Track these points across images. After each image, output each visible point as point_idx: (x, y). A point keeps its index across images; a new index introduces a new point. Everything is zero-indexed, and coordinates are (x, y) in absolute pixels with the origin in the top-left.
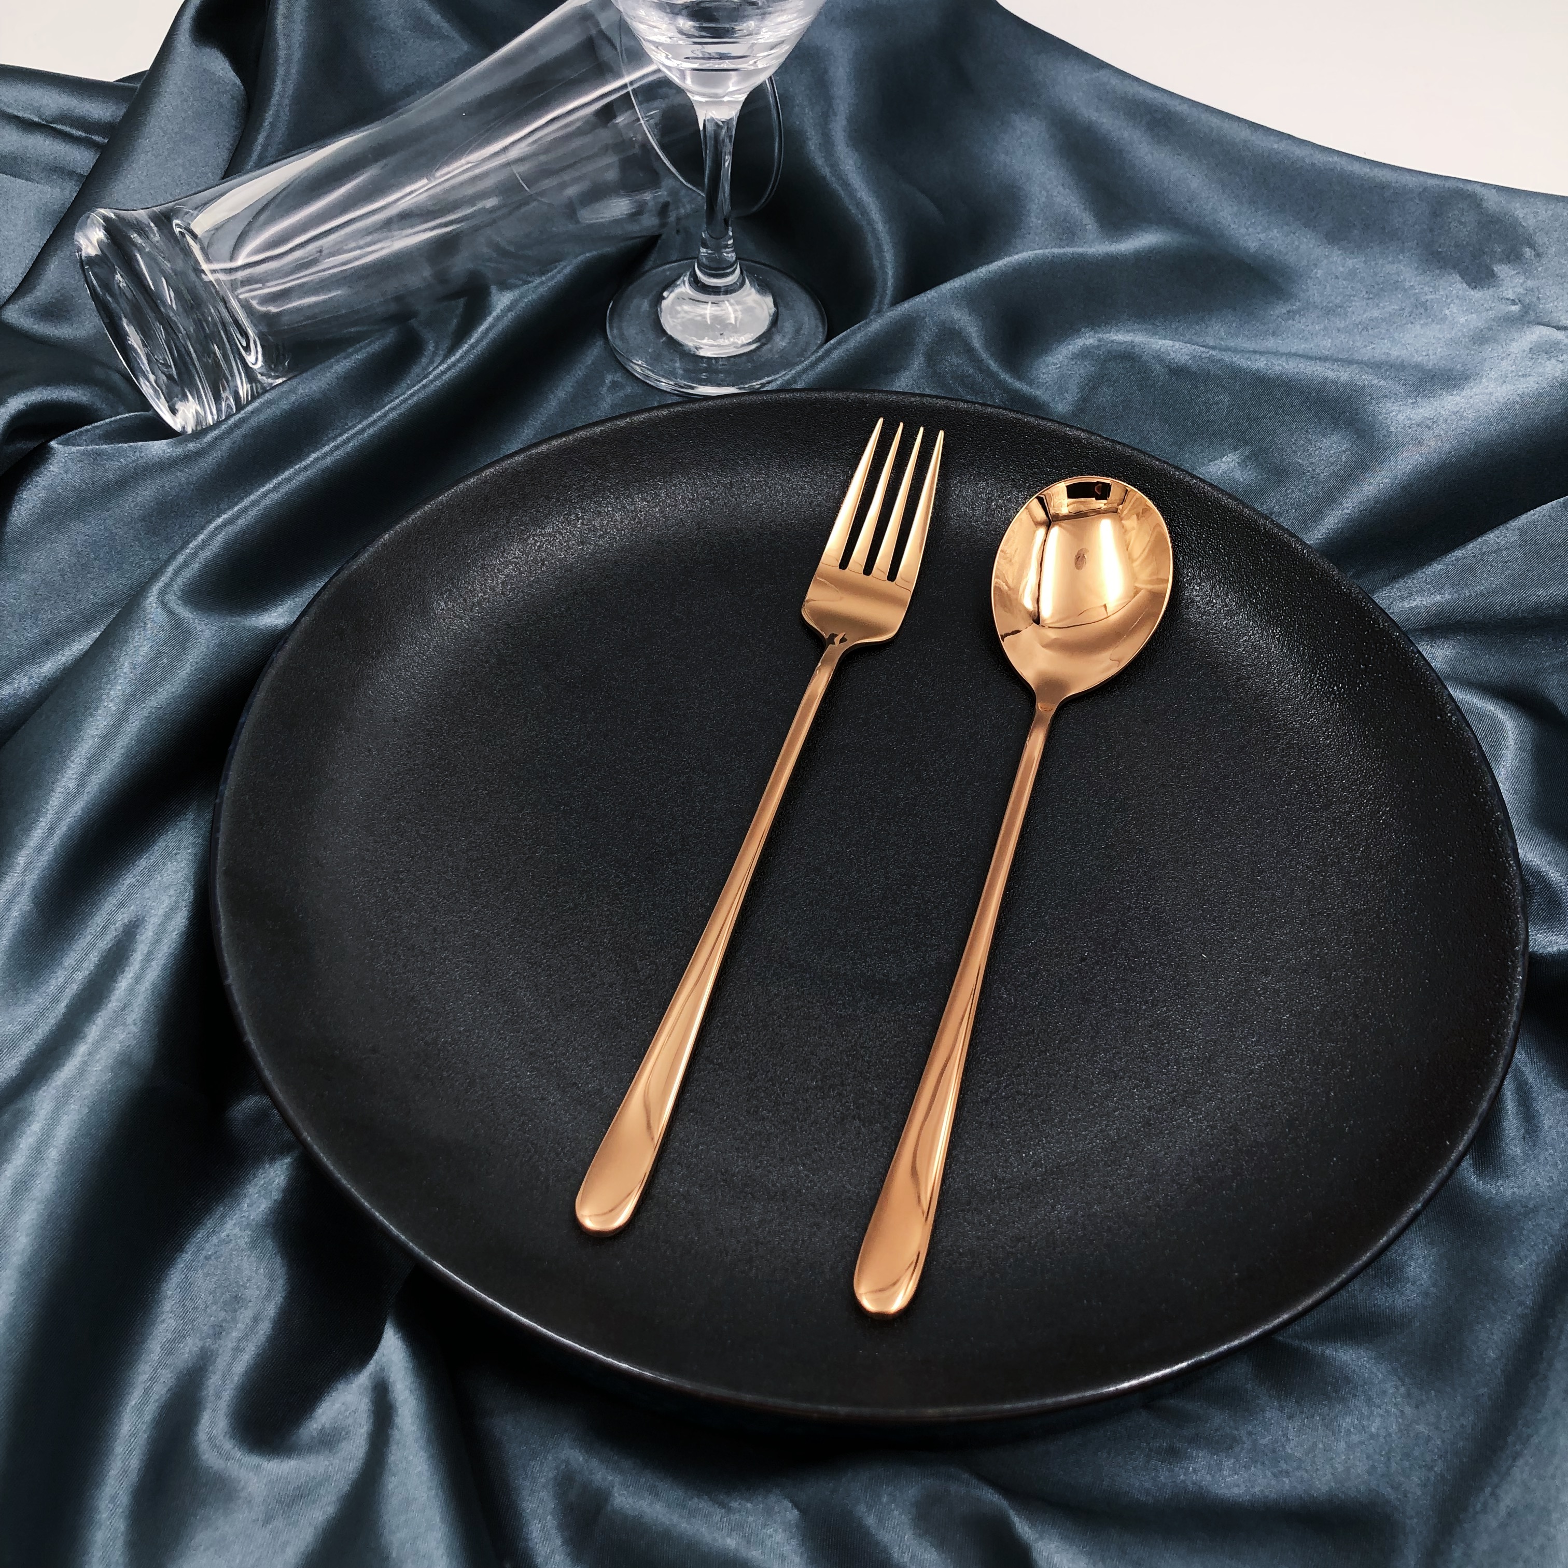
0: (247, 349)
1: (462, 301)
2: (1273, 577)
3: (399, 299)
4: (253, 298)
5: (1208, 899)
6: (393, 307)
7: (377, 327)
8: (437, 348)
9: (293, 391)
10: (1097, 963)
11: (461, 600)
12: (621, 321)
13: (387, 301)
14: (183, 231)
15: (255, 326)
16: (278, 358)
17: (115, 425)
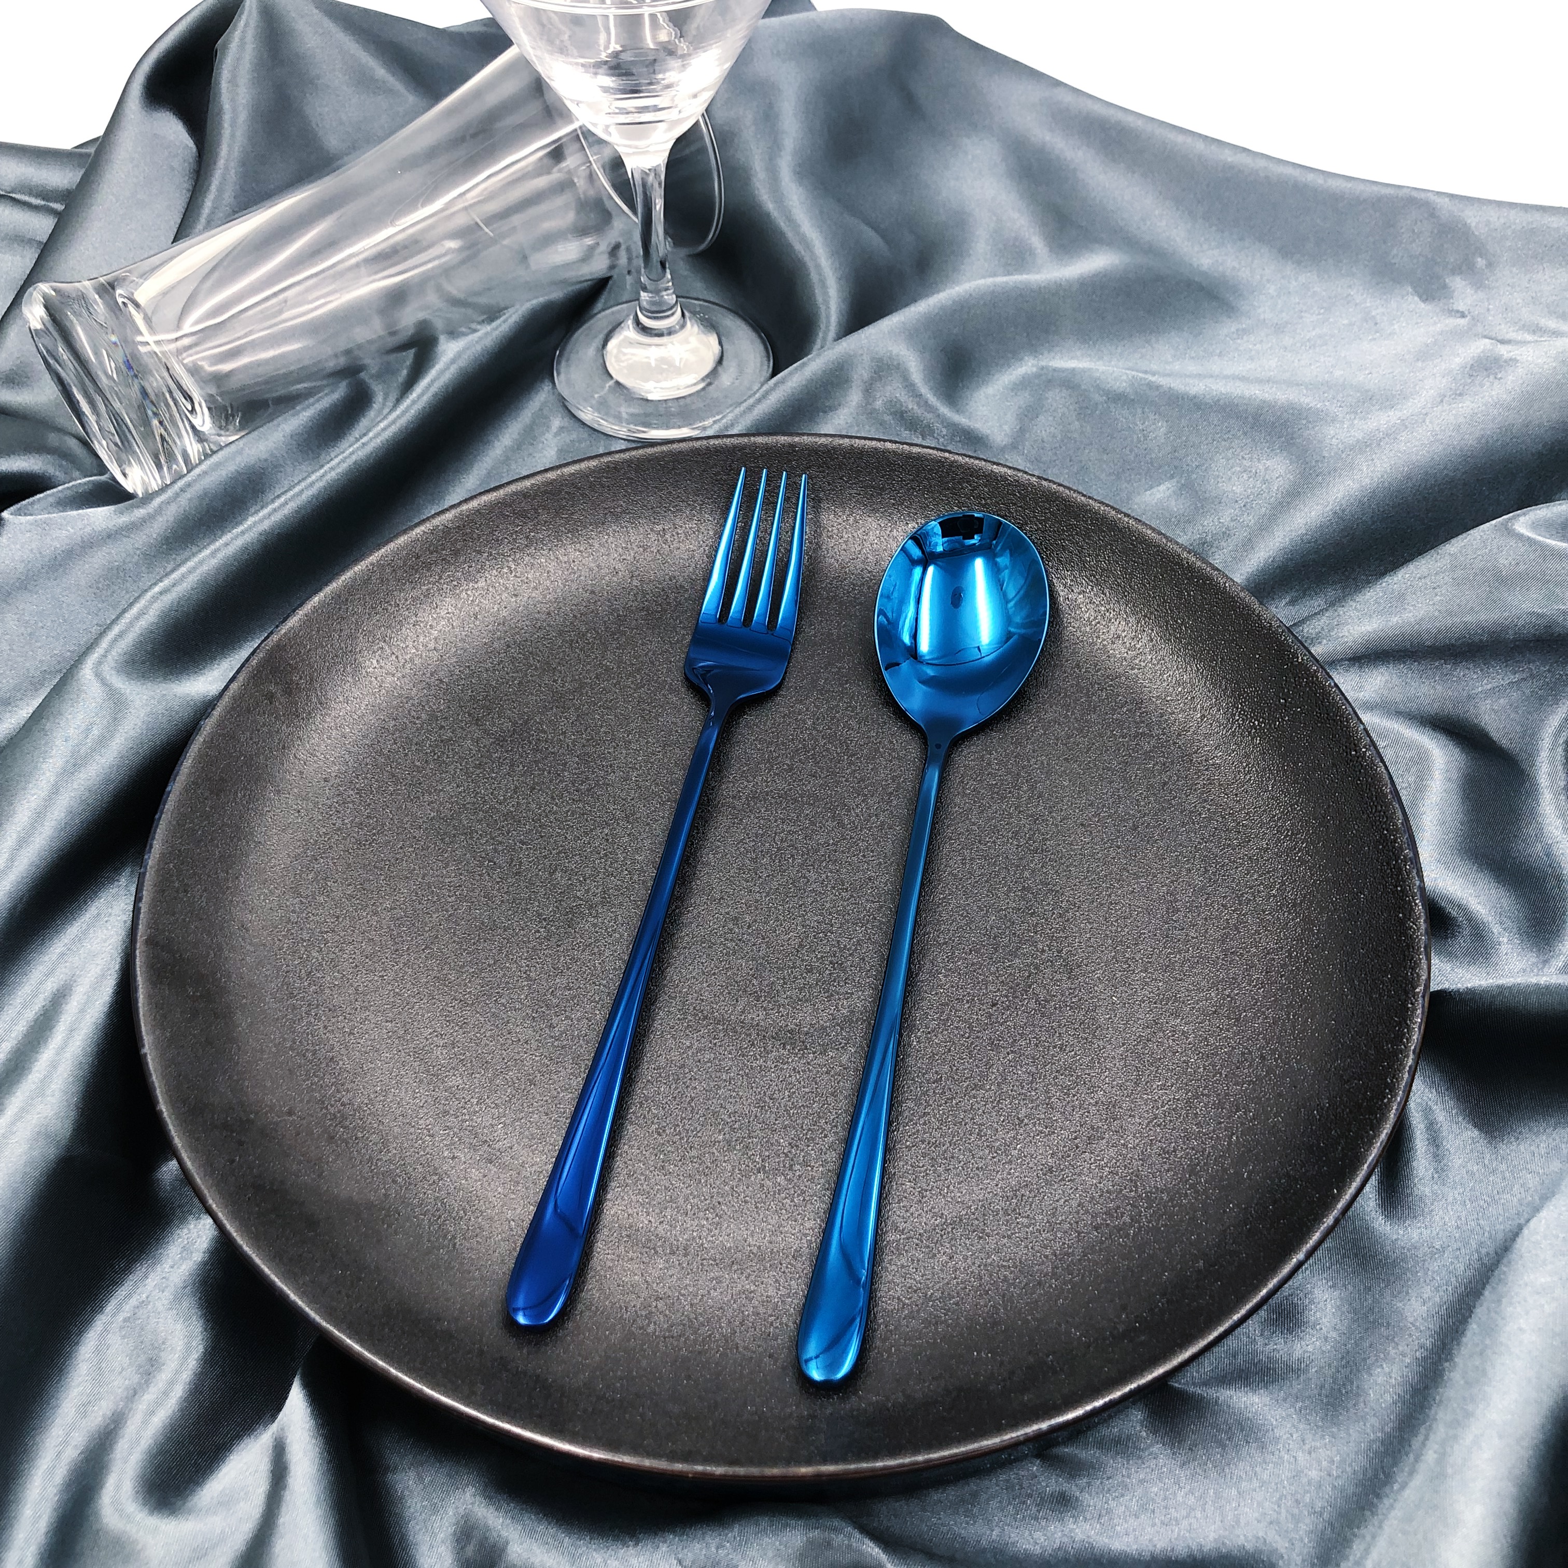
0: (193, 411)
1: (411, 354)
3: (348, 352)
4: (203, 359)
5: (1121, 941)
6: (342, 361)
7: (325, 382)
8: (385, 399)
9: (240, 452)
10: (1008, 1008)
11: (394, 657)
12: (568, 366)
13: (336, 356)
14: (126, 300)
15: (202, 388)
16: (227, 418)
17: (69, 493)
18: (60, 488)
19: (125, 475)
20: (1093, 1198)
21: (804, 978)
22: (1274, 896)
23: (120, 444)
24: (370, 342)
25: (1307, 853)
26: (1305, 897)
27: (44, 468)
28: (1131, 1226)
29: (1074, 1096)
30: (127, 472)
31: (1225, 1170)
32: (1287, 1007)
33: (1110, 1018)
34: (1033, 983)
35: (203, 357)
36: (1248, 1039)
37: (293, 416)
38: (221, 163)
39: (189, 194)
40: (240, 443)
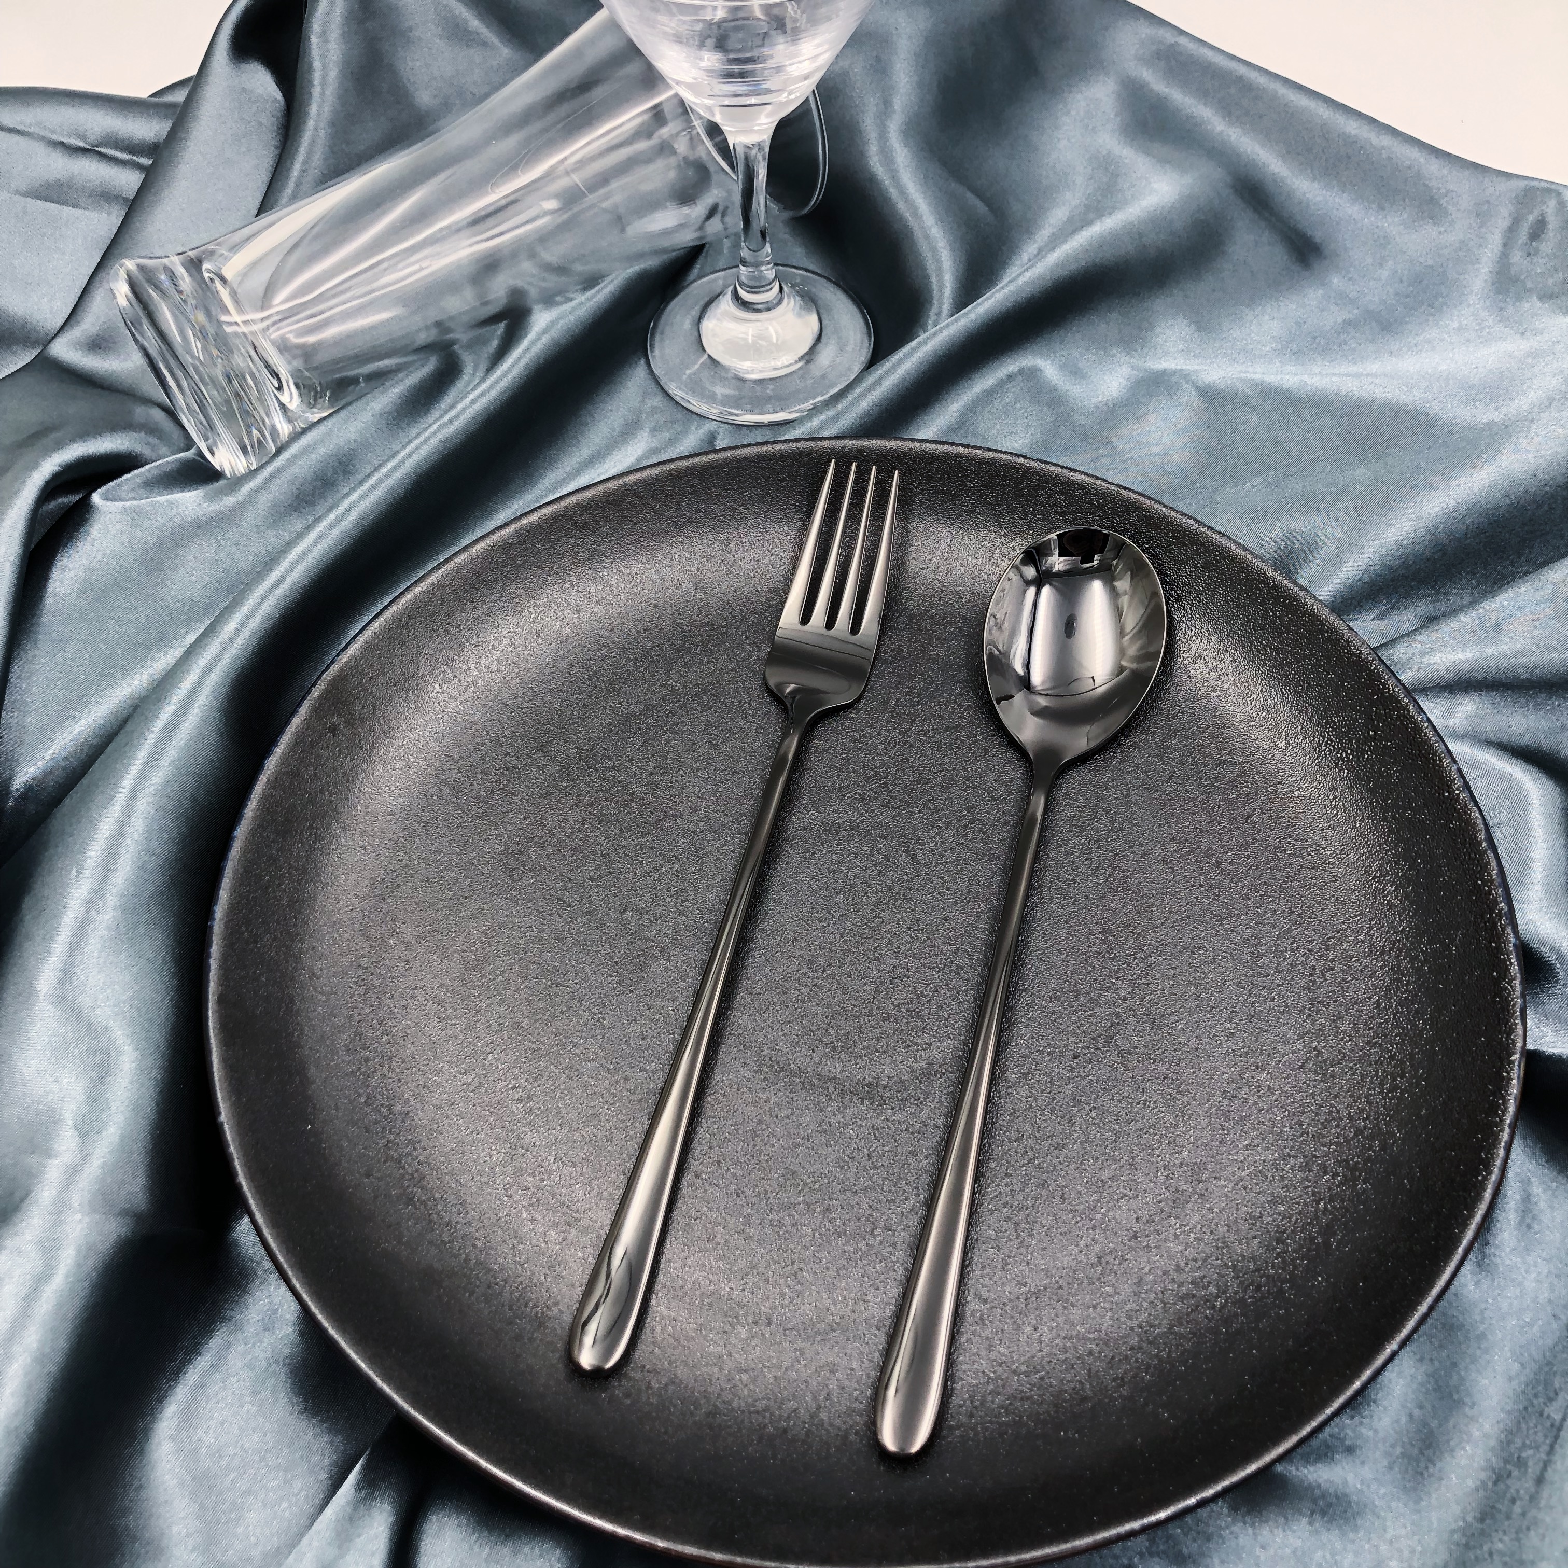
0: (280, 388)
1: (502, 325)
2: (1282, 633)
3: (438, 324)
4: (291, 332)
5: (1205, 988)
6: (433, 334)
7: (415, 358)
8: (474, 370)
9: (329, 434)
10: (1089, 1061)
12: (662, 340)
13: (427, 328)
14: (212, 276)
15: (289, 363)
16: (315, 400)
17: (155, 472)
18: (147, 467)
19: (212, 453)
20: (1178, 1266)
21: (881, 1027)
22: (1362, 941)
23: (205, 422)
24: (461, 314)
25: (1396, 897)
26: (1394, 945)
27: (130, 448)
28: (1218, 1297)
29: (1158, 1156)
30: (214, 449)
31: (1312, 1239)
32: (1376, 1063)
33: (1194, 1072)
34: (1115, 1034)
35: (289, 332)
36: (1335, 1097)
37: (383, 393)
38: (311, 123)
39: (277, 152)
40: (329, 423)
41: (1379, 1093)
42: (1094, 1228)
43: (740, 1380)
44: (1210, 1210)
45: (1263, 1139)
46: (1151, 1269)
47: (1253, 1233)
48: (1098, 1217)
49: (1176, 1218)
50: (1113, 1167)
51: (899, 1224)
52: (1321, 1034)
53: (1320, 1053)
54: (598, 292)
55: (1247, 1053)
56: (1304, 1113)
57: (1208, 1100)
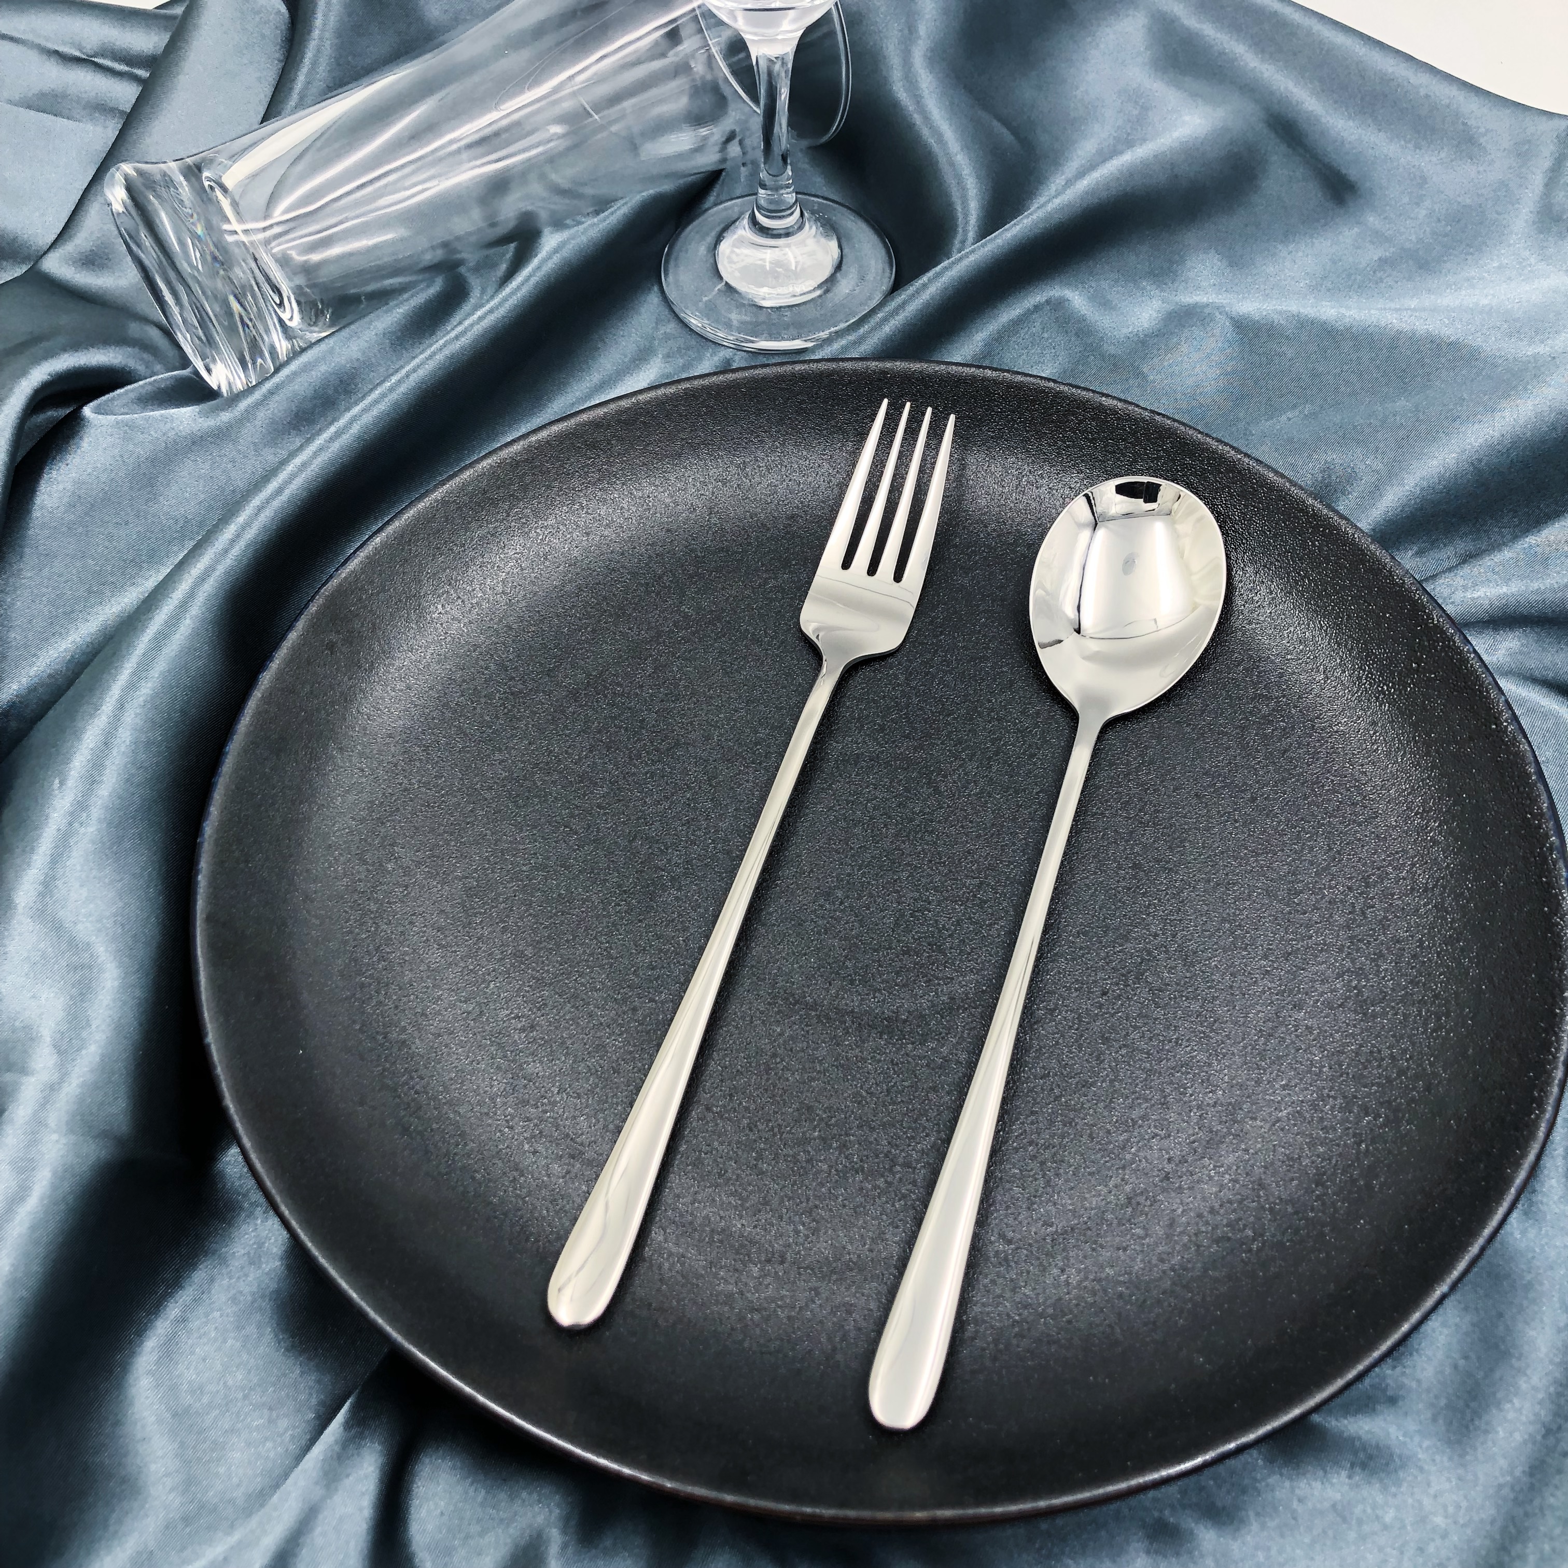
0: (281, 305)
1: (512, 246)
2: (1322, 563)
3: (445, 245)
4: (292, 248)
5: (1240, 925)
6: (439, 254)
7: (421, 277)
9: (331, 351)
10: (1119, 997)
12: (676, 267)
13: (433, 248)
14: (212, 184)
15: (290, 280)
16: (317, 316)
17: (149, 388)
18: (141, 383)
19: (209, 370)
21: (901, 960)
23: (203, 338)
24: (470, 234)
26: (1437, 882)
27: (124, 363)
29: (1191, 1095)
30: (212, 366)
31: (1353, 1182)
32: (1419, 1002)
33: (1229, 1010)
34: (1145, 971)
35: (291, 246)
36: (1377, 1037)
37: (386, 312)
38: (316, 33)
39: (280, 65)
40: (331, 341)
41: (1423, 1033)
42: (1124, 1168)
43: (752, 1319)
44: (1246, 1151)
45: (1301, 1079)
46: (1184, 1211)
47: (1291, 1175)
48: (1128, 1157)
49: (1210, 1158)
50: (1144, 1106)
51: (918, 1161)
52: (1360, 973)
53: (1360, 993)
54: (612, 213)
55: (1284, 991)
56: (1343, 1053)
57: (1243, 1039)
